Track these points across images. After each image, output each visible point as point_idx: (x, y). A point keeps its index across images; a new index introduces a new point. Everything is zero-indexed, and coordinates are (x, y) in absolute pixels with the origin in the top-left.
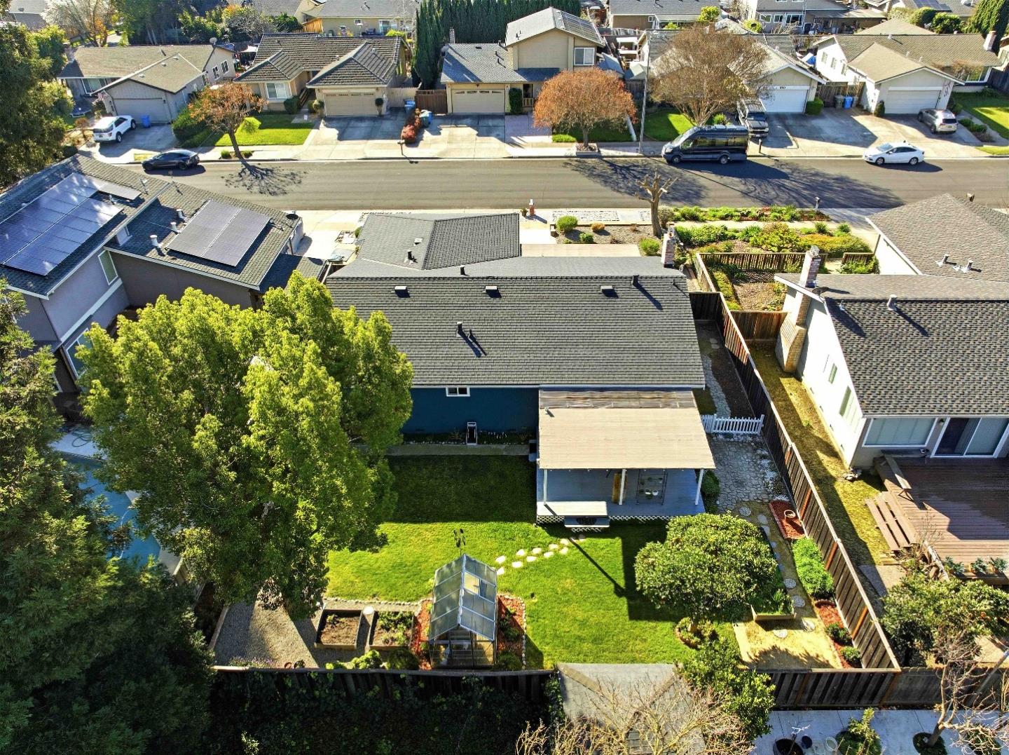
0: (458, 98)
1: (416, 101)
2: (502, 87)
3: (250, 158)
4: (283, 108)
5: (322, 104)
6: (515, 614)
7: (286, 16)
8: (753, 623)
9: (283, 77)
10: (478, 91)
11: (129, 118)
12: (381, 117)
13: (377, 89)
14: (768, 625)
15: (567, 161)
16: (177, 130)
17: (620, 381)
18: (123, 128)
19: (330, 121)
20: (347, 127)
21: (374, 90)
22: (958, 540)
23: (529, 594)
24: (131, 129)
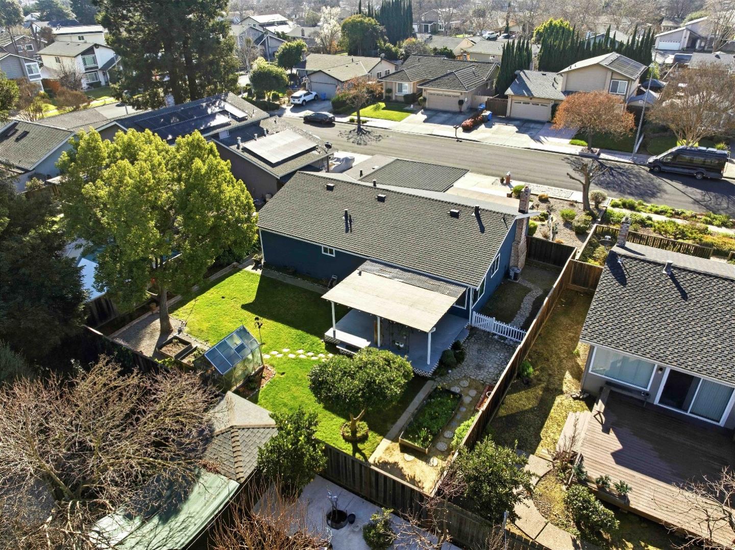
0: (516, 106)
1: (486, 105)
2: (547, 102)
3: (365, 124)
4: (402, 99)
5: (425, 99)
6: (264, 378)
7: (446, 49)
8: (398, 444)
9: (408, 80)
10: (531, 103)
11: (314, 93)
12: (460, 112)
13: (461, 93)
14: (405, 449)
15: (567, 158)
16: (333, 103)
17: (420, 268)
18: (308, 98)
19: (426, 110)
20: (434, 116)
21: (459, 94)
22: (614, 463)
23: (282, 372)
24: (312, 100)
